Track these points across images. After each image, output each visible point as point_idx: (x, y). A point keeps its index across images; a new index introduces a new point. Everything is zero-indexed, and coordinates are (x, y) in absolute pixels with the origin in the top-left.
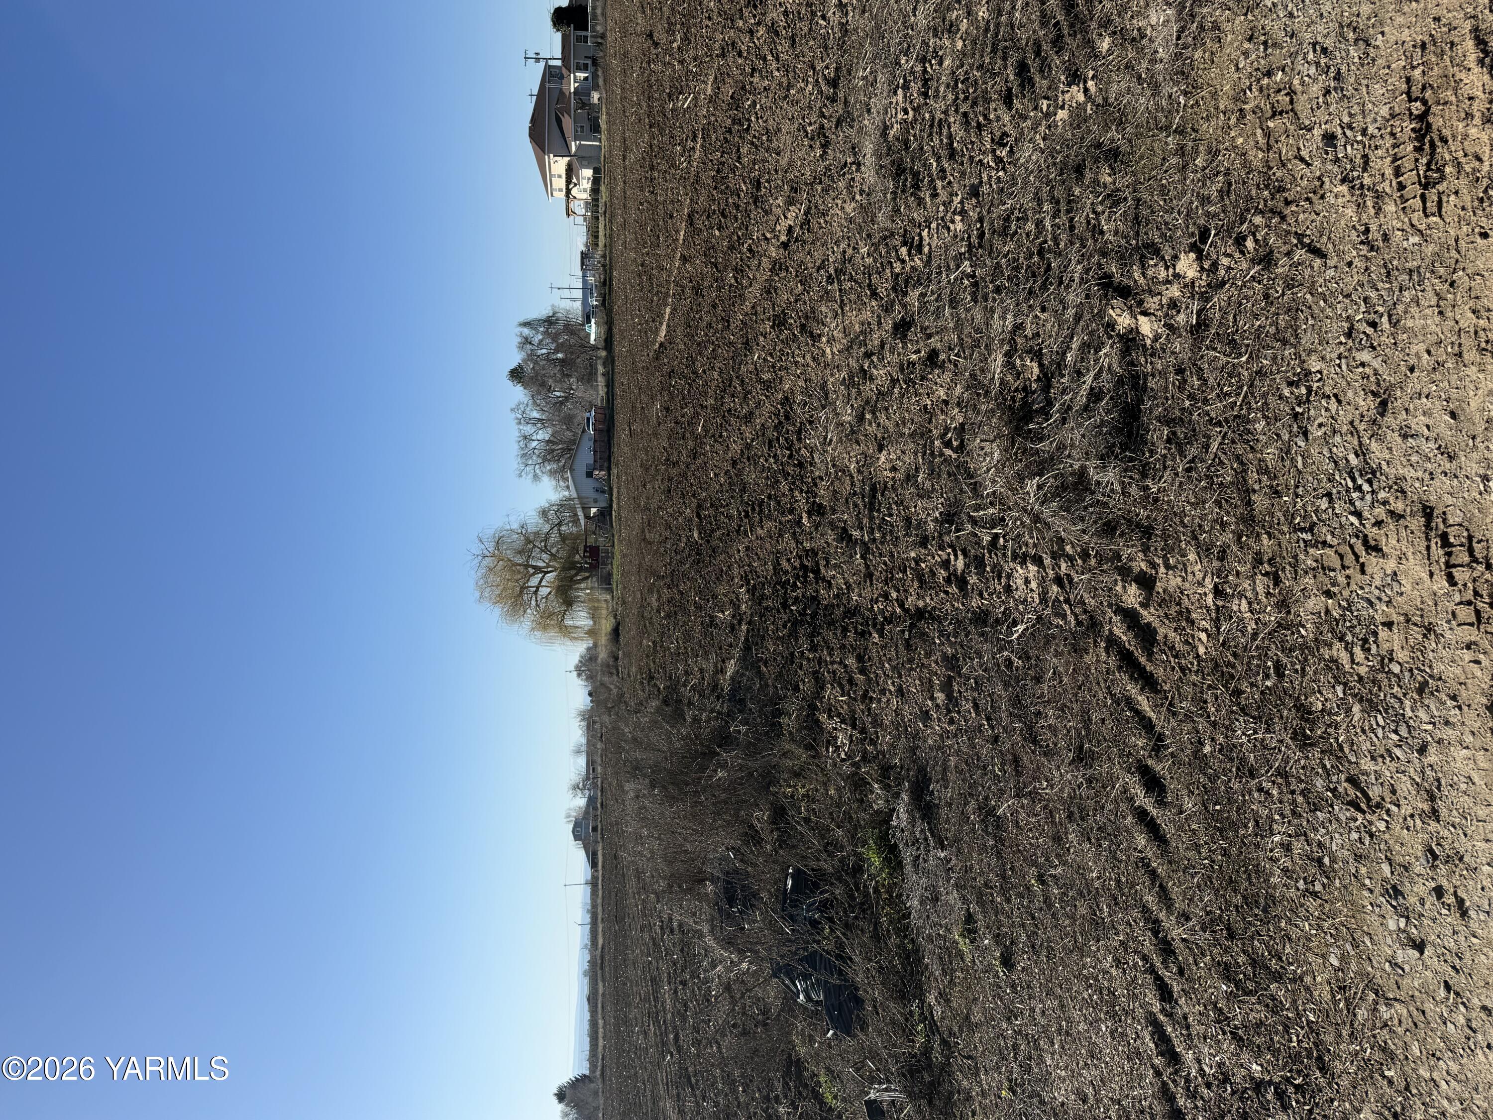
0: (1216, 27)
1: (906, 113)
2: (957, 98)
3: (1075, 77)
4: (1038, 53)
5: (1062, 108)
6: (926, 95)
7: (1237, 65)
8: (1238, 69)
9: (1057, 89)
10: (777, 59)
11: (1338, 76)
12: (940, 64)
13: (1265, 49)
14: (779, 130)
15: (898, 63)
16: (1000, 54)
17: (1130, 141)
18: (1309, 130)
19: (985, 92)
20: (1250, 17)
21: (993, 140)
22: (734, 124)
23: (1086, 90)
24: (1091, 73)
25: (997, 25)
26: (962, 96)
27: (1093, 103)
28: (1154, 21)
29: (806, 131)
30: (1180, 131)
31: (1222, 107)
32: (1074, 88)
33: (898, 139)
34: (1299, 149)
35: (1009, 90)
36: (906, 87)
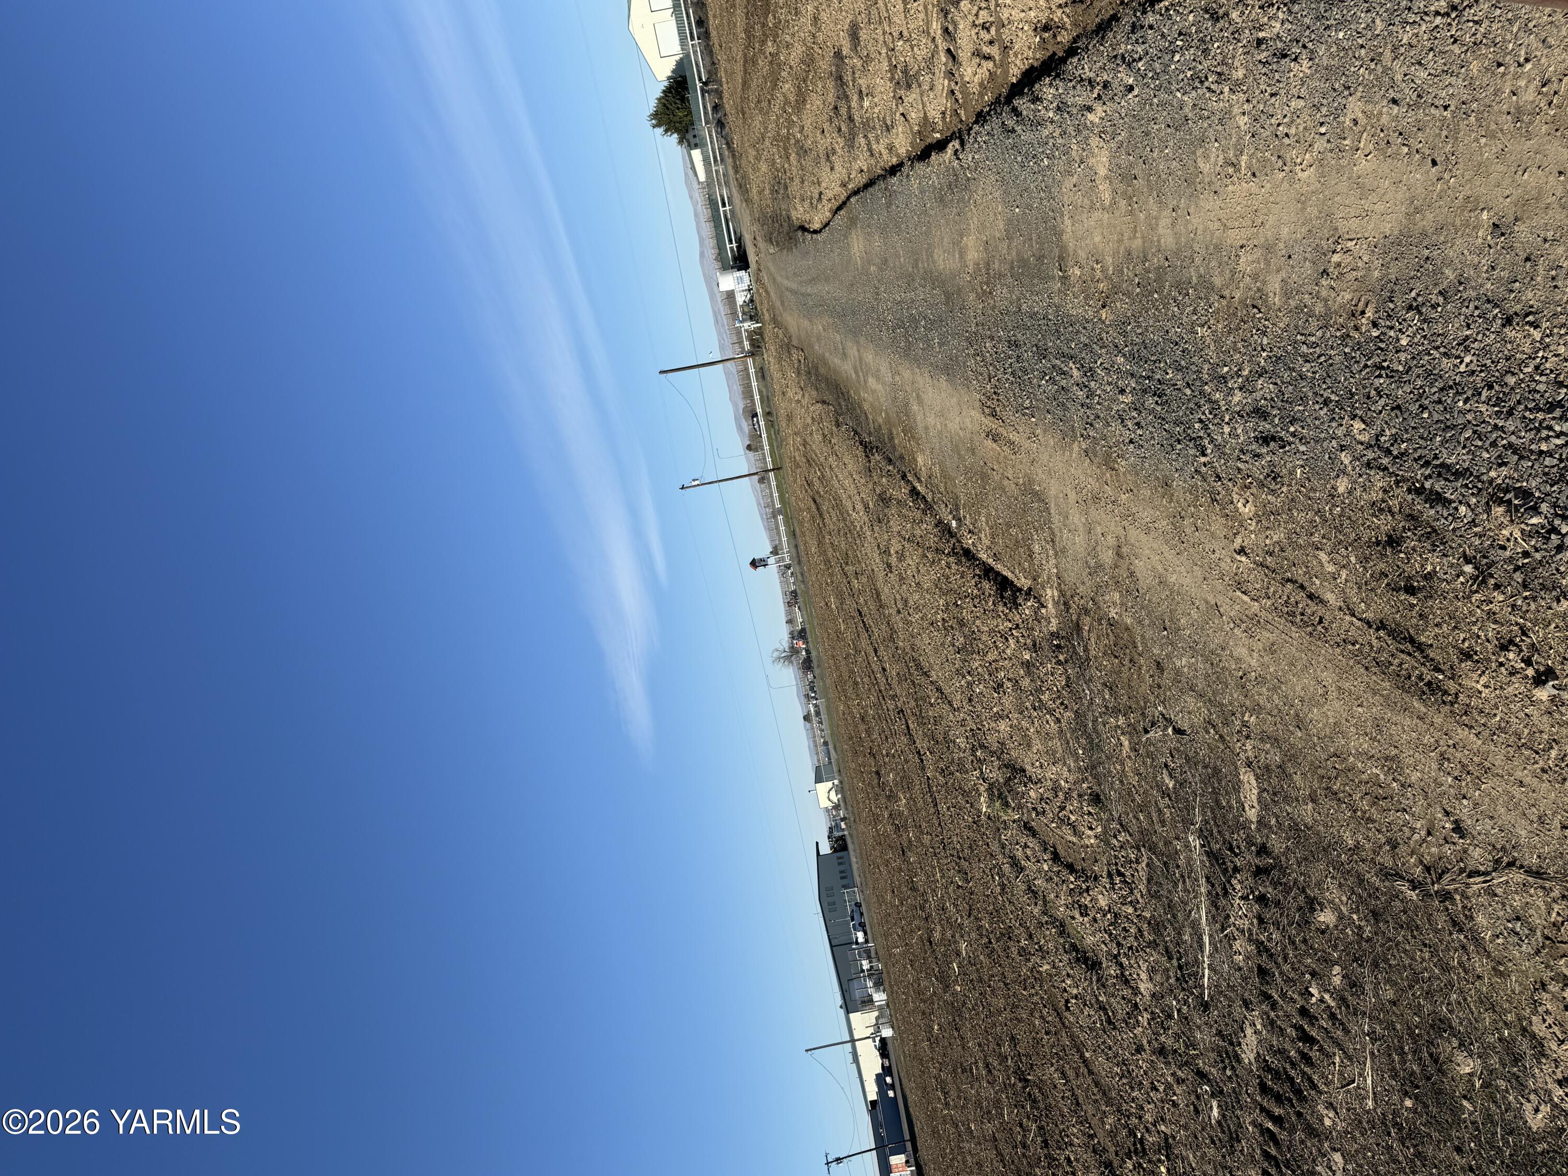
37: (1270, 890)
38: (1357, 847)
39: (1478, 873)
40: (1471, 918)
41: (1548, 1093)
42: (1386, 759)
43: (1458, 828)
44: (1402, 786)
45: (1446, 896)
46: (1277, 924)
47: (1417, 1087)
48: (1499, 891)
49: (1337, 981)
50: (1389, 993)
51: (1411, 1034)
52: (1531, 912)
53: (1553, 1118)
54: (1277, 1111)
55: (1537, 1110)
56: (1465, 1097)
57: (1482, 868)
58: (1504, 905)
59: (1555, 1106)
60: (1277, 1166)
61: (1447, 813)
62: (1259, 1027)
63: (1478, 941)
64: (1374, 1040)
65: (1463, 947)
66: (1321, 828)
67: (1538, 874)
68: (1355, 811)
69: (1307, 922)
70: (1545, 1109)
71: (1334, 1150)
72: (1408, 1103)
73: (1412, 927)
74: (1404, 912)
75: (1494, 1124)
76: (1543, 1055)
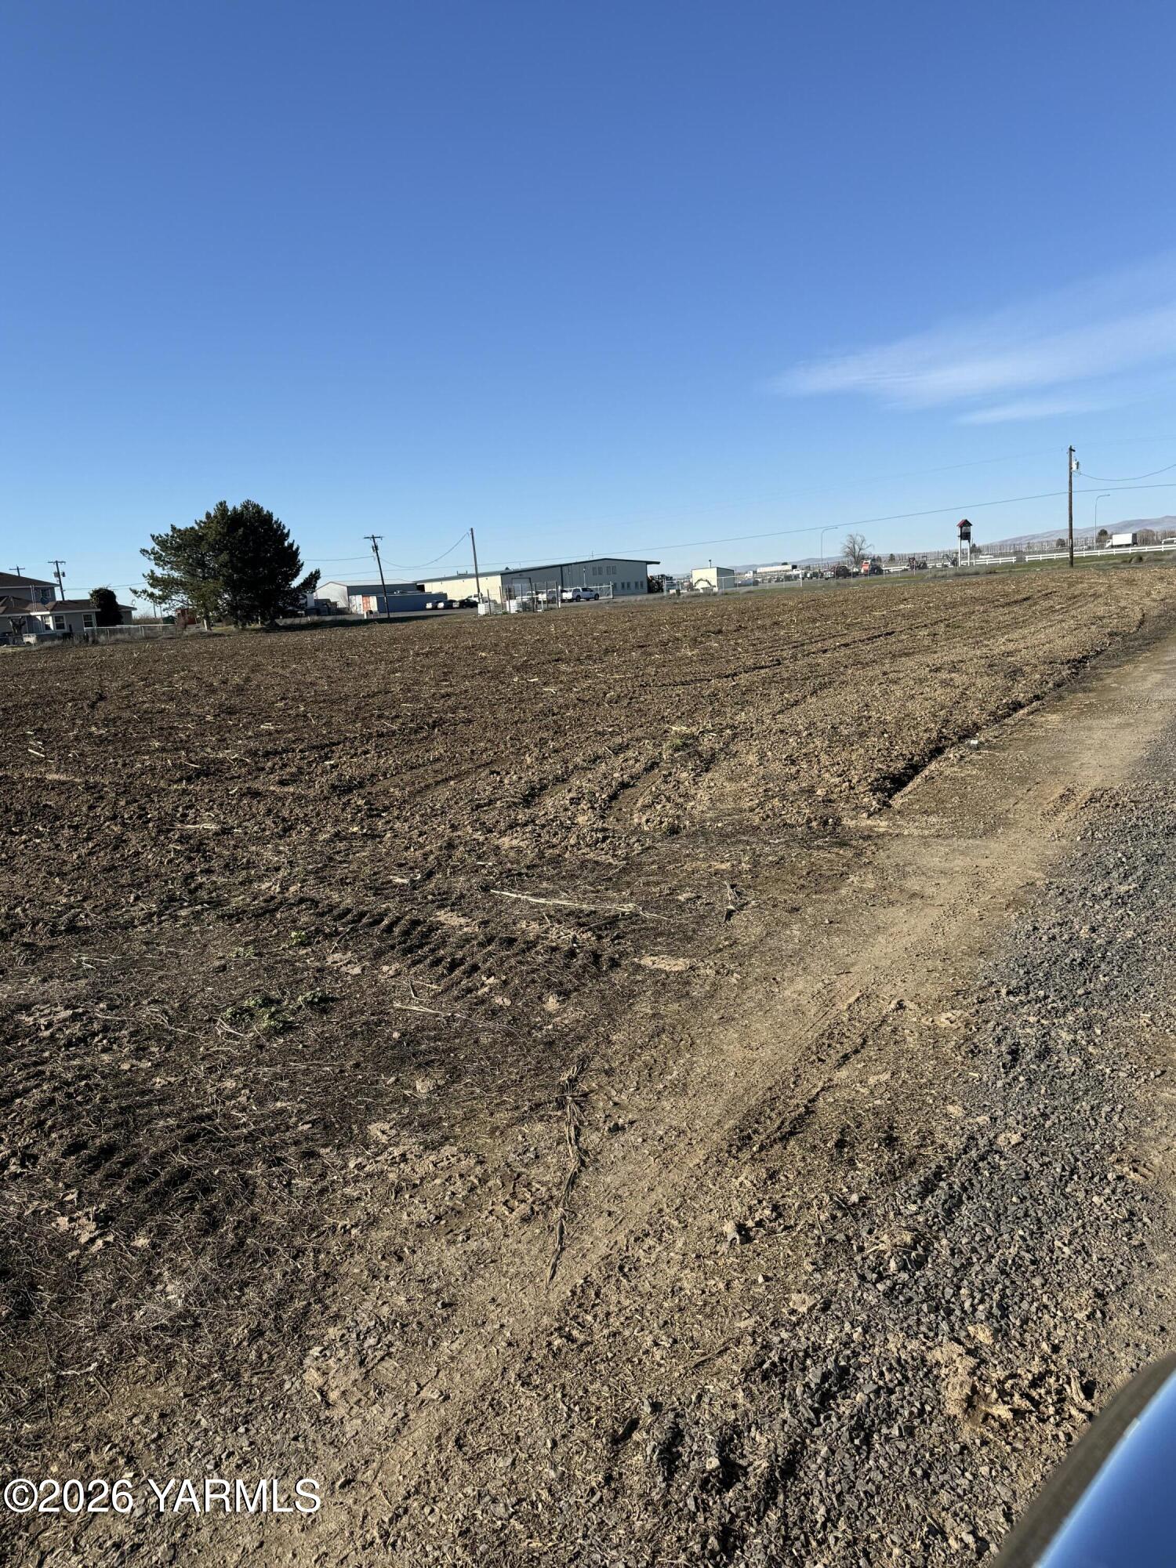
0: (170, 1366)
1: (47, 1027)
2: (68, 1084)
3: (104, 1221)
4: (126, 1164)
5: (71, 1220)
6: (69, 1044)
7: (135, 1415)
8: (130, 1419)
9: (91, 1204)
10: (90, 854)
11: (136, 1547)
12: (105, 1050)
13: (154, 1441)
14: (15, 872)
15: (100, 1000)
16: (120, 1119)
17: (42, 1324)
18: (75, 1551)
19: (79, 1117)
20: (184, 1401)
21: (27, 1147)
22: (16, 814)
23: (92, 1241)
24: (110, 1238)
25: (149, 1104)
26: (71, 1089)
27: (80, 1256)
28: (169, 1288)
29: (16, 906)
30: (60, 1382)
31: (89, 1423)
32: (93, 1226)
33: (17, 1026)
34: (52, 1551)
35: (84, 1146)
36: (75, 1018)
37: (580, 962)
38: (610, 1042)
39: (578, 1134)
40: (541, 1119)
41: (397, 1145)
42: (685, 1085)
43: (617, 1129)
44: (660, 1092)
45: (561, 1105)
46: (550, 961)
47: (408, 1045)
48: (561, 1148)
49: (498, 1000)
50: (485, 1040)
51: (451, 1050)
52: (542, 1169)
53: (377, 1143)
54: (397, 930)
55: (383, 1132)
56: (397, 1080)
57: (582, 1139)
58: (550, 1148)
59: (386, 1148)
60: (353, 922)
61: (632, 1123)
62: (465, 929)
63: (521, 1120)
64: (448, 1019)
65: (517, 1108)
66: (629, 1016)
67: (573, 1182)
68: (641, 1047)
69: (549, 987)
70: (384, 1139)
71: (363, 969)
72: (396, 1035)
73: (538, 1070)
74: (551, 1068)
75: (375, 1097)
76: (426, 1148)
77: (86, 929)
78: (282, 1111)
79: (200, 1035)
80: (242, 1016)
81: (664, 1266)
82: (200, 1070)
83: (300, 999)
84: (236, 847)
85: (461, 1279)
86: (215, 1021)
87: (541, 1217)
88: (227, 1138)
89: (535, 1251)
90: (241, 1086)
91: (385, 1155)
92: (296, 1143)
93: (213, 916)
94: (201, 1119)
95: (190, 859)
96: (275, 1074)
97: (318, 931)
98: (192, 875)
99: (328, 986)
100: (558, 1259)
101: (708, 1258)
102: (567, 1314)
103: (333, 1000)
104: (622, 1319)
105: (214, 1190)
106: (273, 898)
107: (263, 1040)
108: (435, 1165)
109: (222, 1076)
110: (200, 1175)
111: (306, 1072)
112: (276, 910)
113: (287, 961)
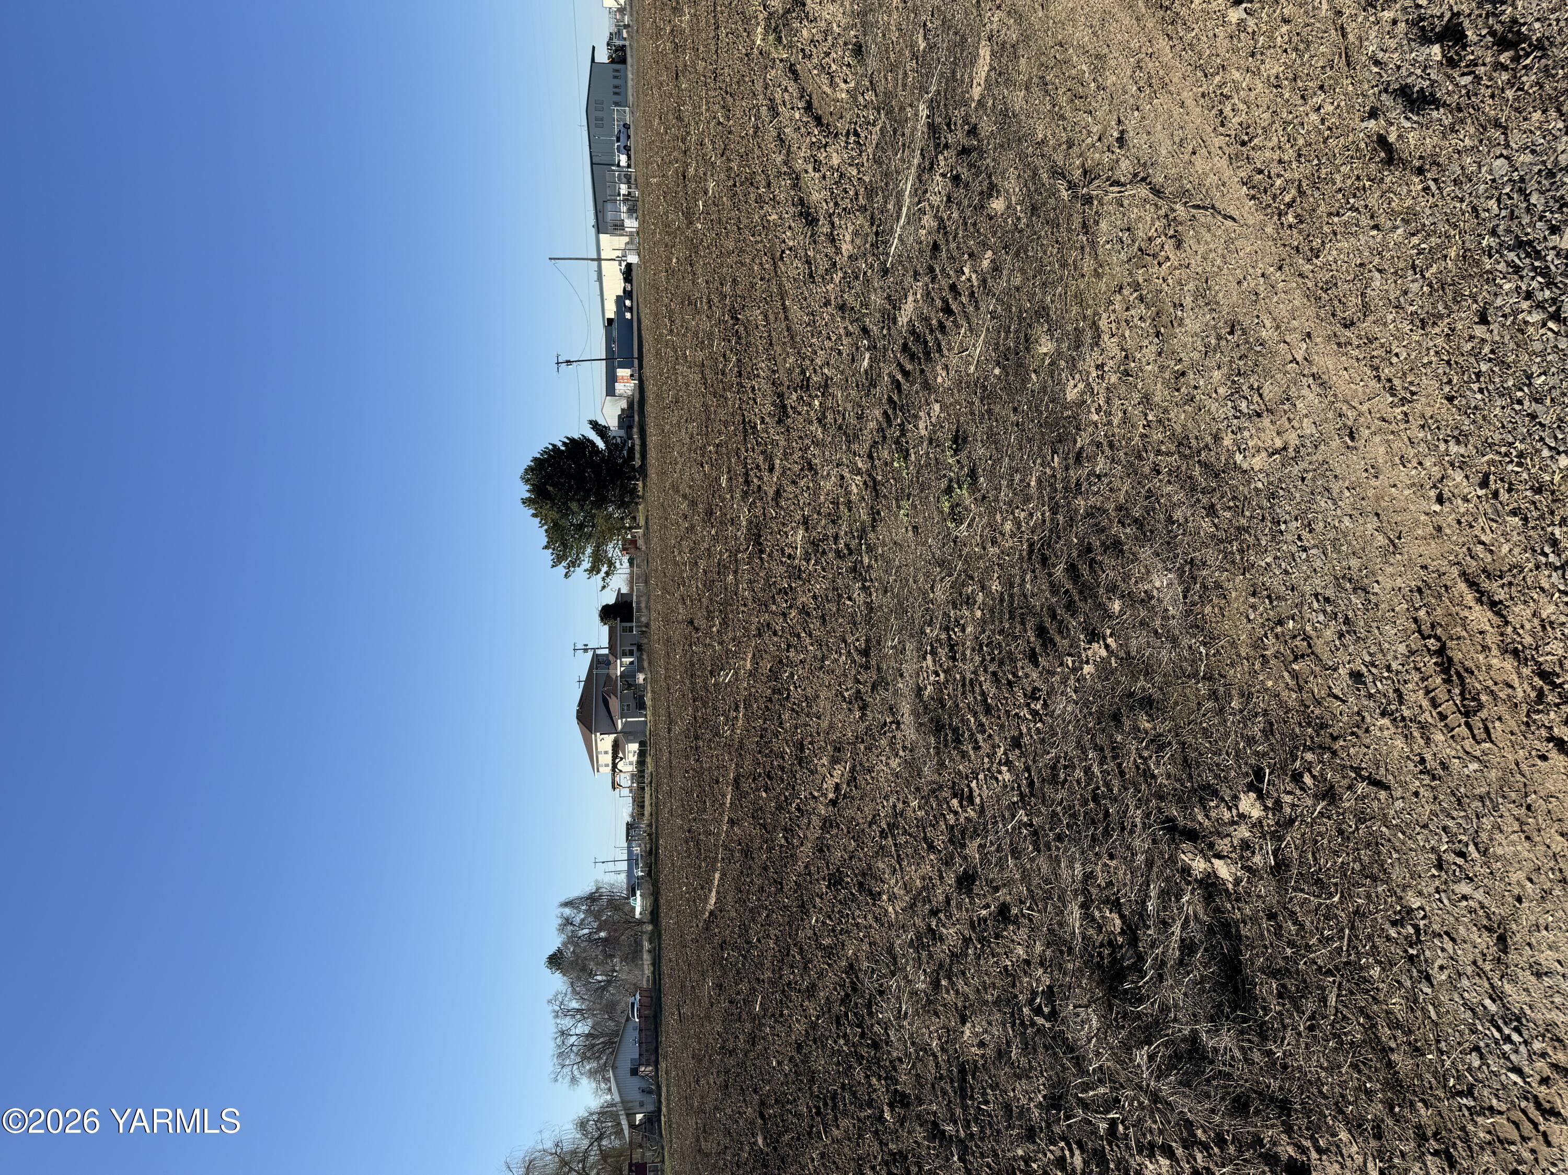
0: (1218, 586)
1: (938, 675)
2: (984, 660)
3: (1094, 636)
4: (1054, 616)
5: (1087, 662)
6: (954, 659)
7: (1247, 617)
8: (1249, 620)
9: (1078, 646)
10: (810, 635)
11: (1347, 621)
12: (963, 630)
13: (1271, 602)
14: (818, 696)
15: (923, 632)
16: (1018, 619)
17: (1161, 689)
18: (1335, 670)
19: (1010, 653)
20: (1248, 576)
21: (1025, 695)
22: (774, 693)
23: (1107, 647)
24: (1108, 632)
25: (1011, 596)
26: (988, 658)
27: (1117, 657)
28: (1158, 584)
29: (843, 696)
30: (1208, 678)
31: (1244, 654)
32: (1095, 645)
33: (933, 699)
34: (1330, 688)
35: (1033, 650)
36: (934, 653)
37: (965, 170)
38: (1043, 142)
39: (1117, 183)
40: (1097, 223)
41: (1088, 373)
42: (1097, 57)
43: (1121, 141)
44: (1098, 87)
45: (1088, 200)
46: (959, 204)
47: (1008, 360)
48: (1126, 202)
49: (986, 263)
50: (1018, 281)
51: (1020, 317)
52: (1140, 225)
53: (1083, 393)
54: (909, 367)
55: (1075, 386)
56: (1035, 371)
57: (1123, 180)
58: (1124, 215)
59: (1089, 384)
60: (895, 409)
61: (1119, 122)
62: (919, 296)
63: (1093, 244)
64: (993, 318)
65: (1082, 248)
66: (1023, 117)
67: (1157, 192)
68: (1054, 106)
69: (982, 207)
70: (1081, 386)
71: (937, 401)
72: (997, 371)
73: (1054, 224)
74: (1055, 209)
75: (1045, 392)
76: (1097, 344)
77: (867, 641)
78: (1039, 481)
79: (965, 551)
80: (956, 516)
81: (1253, 94)
82: (993, 550)
83: (950, 461)
84: (819, 513)
85: (1214, 315)
86: (957, 537)
87: (1180, 228)
88: (1051, 531)
89: (1208, 237)
90: (1011, 517)
91: (1094, 385)
92: (1067, 468)
93: (872, 535)
94: (1031, 552)
95: (824, 553)
96: (1007, 486)
97: (897, 442)
98: (838, 552)
99: (945, 436)
100: (1220, 213)
101: (1256, 42)
102: (1269, 206)
103: (957, 431)
104: (1288, 145)
105: (1089, 543)
106: (865, 483)
107: (978, 495)
108: (1113, 336)
109: (1001, 533)
110: (1075, 554)
111: (1012, 458)
112: (874, 480)
113: (918, 472)
